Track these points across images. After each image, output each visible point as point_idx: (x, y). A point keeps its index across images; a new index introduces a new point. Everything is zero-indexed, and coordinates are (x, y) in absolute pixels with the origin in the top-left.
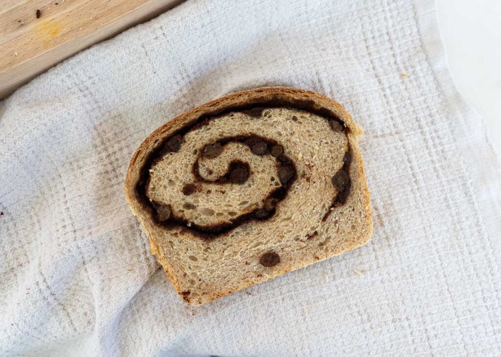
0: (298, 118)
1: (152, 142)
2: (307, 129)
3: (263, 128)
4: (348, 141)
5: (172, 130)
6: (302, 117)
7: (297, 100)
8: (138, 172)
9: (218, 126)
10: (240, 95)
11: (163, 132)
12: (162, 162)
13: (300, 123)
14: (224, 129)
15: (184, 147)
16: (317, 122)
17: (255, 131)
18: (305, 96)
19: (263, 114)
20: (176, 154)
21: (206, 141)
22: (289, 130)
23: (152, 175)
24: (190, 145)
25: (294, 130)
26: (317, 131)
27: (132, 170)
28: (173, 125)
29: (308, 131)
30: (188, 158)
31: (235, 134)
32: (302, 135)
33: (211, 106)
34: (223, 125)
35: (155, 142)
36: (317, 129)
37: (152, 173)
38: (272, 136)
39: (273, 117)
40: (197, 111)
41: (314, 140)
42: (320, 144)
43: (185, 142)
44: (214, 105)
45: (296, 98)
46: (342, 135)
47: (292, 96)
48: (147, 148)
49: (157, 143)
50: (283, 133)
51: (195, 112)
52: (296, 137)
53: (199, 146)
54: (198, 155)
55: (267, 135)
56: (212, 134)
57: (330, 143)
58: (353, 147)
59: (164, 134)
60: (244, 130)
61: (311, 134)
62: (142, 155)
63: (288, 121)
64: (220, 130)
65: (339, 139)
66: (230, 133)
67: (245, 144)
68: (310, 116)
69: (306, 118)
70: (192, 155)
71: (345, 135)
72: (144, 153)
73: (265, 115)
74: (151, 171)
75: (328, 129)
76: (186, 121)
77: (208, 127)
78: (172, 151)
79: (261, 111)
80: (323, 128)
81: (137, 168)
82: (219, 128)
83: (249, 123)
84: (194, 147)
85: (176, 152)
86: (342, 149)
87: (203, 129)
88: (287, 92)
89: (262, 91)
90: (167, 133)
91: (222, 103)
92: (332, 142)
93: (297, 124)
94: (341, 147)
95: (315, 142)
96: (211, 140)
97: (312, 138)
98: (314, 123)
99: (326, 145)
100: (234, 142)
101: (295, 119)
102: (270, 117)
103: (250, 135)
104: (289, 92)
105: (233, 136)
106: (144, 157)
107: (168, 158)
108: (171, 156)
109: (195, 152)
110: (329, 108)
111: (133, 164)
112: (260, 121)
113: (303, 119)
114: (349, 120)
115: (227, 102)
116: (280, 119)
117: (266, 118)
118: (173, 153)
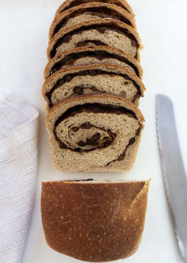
0: (119, 37)
1: (60, 35)
2: (122, 42)
3: (104, 38)
4: (137, 51)
5: (69, 31)
6: (121, 37)
7: (121, 27)
8: (53, 46)
9: (86, 34)
10: (99, 20)
11: (65, 31)
12: (61, 46)
13: (120, 39)
14: (88, 36)
15: (71, 41)
16: (127, 40)
17: (100, 39)
18: (125, 26)
19: (105, 32)
20: (67, 44)
21: (80, 40)
22: (114, 42)
23: (57, 51)
24: (73, 41)
25: (117, 42)
26: (126, 45)
27: (50, 45)
28: (69, 29)
29: (122, 44)
30: (72, 46)
31: (92, 39)
32: (119, 45)
33: (86, 23)
34: (88, 34)
35: (61, 35)
36: (126, 43)
37: (57, 50)
38: (107, 43)
39: (109, 34)
40: (80, 24)
41: (123, 48)
42: (126, 51)
43: (72, 39)
44: (87, 23)
45: (121, 26)
46: (135, 48)
47: (119, 25)
48: (58, 37)
49: (62, 35)
50: (112, 42)
51: (79, 25)
52: (117, 45)
53: (77, 42)
54: (76, 46)
55: (105, 42)
56: (83, 37)
57: (129, 51)
58: (138, 55)
59: (65, 32)
60: (96, 38)
61: (123, 45)
62: (55, 39)
63: (115, 37)
64: (86, 36)
65: (134, 49)
66: (90, 38)
67: (95, 44)
68: (124, 37)
69: (122, 37)
70: (73, 45)
71: (136, 49)
72: (56, 38)
73: (106, 33)
74: (57, 49)
75: (130, 44)
76: (75, 28)
77: (82, 34)
78: (66, 42)
79: (105, 30)
80: (128, 43)
81: (53, 44)
82: (86, 35)
83: (98, 35)
84: (75, 42)
85: (68, 43)
86: (134, 54)
87: (79, 35)
88: (118, 23)
89: (108, 20)
90: (67, 32)
91: (90, 23)
92: (130, 51)
93: (118, 39)
94: (133, 53)
95: (124, 49)
96: (82, 40)
97: (123, 47)
98: (125, 40)
99: (128, 51)
100: (91, 42)
101: (118, 37)
102: (108, 34)
103: (98, 40)
104: (119, 23)
105: (91, 40)
106: (56, 40)
107: (64, 44)
108: (65, 44)
109: (75, 44)
110: (133, 34)
111: (51, 42)
112: (104, 35)
113: (121, 38)
114: (140, 41)
115: (93, 22)
116: (112, 36)
117: (106, 34)
118: (66, 43)
